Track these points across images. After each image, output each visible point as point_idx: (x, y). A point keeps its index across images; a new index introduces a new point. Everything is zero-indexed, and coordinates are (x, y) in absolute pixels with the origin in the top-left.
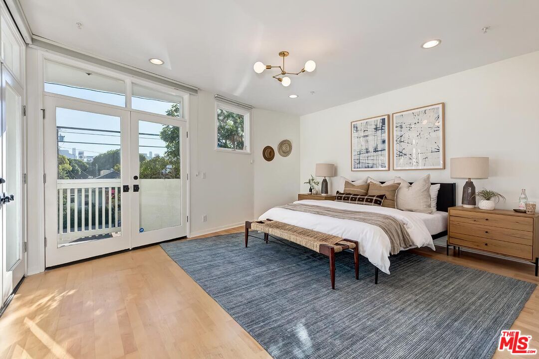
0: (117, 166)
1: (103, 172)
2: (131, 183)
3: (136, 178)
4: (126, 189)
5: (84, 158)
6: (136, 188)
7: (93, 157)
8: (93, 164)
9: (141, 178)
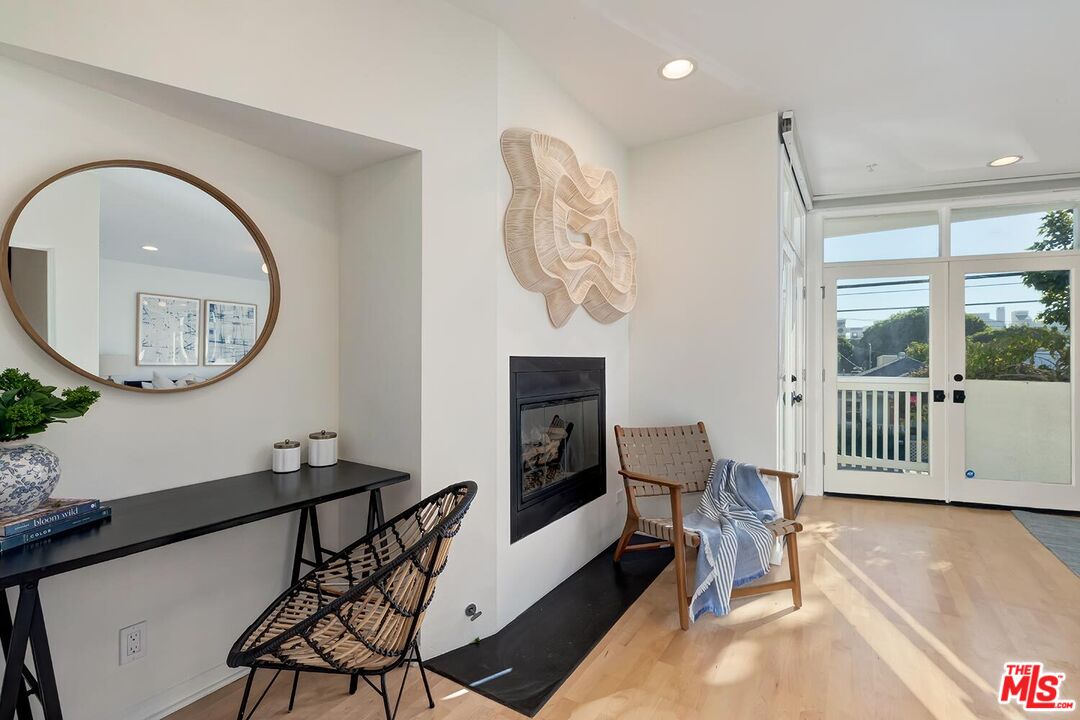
0: (911, 346)
1: (883, 361)
2: (949, 387)
3: (958, 378)
4: (939, 396)
5: (847, 331)
6: (959, 397)
7: (861, 329)
8: (864, 342)
9: (968, 377)
